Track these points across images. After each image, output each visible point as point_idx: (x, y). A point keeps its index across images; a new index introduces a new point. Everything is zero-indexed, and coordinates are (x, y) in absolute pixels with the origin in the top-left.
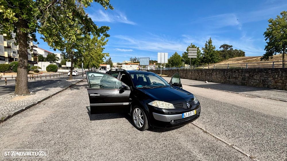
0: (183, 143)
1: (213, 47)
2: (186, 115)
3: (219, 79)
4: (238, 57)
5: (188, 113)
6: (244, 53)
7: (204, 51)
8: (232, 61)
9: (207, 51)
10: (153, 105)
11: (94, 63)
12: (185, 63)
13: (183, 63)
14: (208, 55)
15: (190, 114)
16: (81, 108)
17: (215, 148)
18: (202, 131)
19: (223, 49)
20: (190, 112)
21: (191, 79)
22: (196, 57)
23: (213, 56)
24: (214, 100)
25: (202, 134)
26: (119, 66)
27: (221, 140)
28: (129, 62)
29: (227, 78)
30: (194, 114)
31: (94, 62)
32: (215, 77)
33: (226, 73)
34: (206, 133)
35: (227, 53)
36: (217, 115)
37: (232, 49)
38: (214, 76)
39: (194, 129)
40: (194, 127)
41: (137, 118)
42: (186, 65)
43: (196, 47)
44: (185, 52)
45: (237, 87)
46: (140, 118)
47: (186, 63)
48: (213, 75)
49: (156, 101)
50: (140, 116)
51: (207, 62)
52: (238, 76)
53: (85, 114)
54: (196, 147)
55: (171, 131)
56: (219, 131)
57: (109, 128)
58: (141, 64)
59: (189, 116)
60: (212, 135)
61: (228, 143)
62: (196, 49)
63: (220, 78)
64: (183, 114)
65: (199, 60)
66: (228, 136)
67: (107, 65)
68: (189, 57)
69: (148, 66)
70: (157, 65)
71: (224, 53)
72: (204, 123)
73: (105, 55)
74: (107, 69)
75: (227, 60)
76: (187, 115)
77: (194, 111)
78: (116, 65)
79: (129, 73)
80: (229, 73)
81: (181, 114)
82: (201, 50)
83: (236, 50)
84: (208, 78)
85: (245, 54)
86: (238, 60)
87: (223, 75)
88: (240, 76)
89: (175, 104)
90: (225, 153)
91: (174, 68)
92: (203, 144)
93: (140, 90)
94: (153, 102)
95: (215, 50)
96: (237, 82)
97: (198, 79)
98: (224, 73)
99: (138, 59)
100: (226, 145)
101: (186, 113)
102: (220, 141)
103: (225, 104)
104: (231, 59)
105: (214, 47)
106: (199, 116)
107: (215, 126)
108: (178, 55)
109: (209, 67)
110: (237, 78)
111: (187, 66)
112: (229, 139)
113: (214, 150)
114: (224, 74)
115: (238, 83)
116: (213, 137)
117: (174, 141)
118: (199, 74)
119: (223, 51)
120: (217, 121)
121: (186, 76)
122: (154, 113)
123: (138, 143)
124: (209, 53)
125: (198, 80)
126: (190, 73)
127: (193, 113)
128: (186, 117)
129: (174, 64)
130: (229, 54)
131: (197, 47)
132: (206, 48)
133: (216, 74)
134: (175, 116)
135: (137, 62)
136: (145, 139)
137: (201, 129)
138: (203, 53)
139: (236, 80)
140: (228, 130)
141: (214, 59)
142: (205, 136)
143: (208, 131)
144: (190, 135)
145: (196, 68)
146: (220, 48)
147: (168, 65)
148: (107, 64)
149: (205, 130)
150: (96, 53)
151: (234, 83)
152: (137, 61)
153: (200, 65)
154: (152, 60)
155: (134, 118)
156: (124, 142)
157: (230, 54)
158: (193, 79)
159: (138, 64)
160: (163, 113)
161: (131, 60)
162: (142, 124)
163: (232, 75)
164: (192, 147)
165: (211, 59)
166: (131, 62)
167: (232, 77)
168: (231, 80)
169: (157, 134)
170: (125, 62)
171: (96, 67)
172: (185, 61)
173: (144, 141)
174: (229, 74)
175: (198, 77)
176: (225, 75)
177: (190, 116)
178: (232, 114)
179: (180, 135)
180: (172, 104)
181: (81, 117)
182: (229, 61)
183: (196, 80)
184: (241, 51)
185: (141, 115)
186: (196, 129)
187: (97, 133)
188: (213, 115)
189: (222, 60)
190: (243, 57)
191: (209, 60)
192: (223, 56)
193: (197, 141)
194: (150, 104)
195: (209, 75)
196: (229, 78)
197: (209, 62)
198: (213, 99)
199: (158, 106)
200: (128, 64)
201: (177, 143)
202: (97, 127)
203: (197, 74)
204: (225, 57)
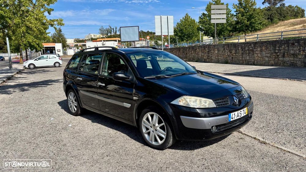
0: (232, 161)
1: (252, 2)
2: (233, 116)
3: (267, 59)
4: (294, 18)
5: (236, 113)
6: (303, 11)
7: (237, 11)
8: (284, 27)
9: (242, 10)
10: (180, 105)
11: (30, 41)
12: (204, 33)
13: (201, 33)
14: (244, 17)
15: (240, 115)
16: (34, 124)
17: (284, 164)
18: (257, 142)
19: (269, 5)
20: (239, 111)
21: (218, 62)
22: (224, 21)
23: (253, 18)
24: (265, 94)
25: (258, 146)
26: (79, 44)
27: (291, 151)
28: (98, 36)
29: (280, 56)
30: (245, 115)
31: (30, 39)
32: (259, 55)
33: (277, 48)
34: (265, 143)
35: (275, 13)
36: (275, 117)
37: (284, 4)
38: (257, 55)
39: (243, 140)
40: (243, 136)
41: (151, 130)
42: (205, 38)
43: (223, 4)
44: (204, 14)
45: (297, 70)
46: (158, 128)
47: (206, 34)
48: (257, 52)
49: (185, 97)
50: (157, 125)
51: (243, 31)
52: (298, 52)
53: (46, 133)
54: (254, 165)
55: (208, 147)
56: (284, 139)
57: (102, 151)
58: (123, 39)
59: (238, 118)
60: (274, 146)
61: (301, 155)
62: (225, 7)
63: (267, 57)
64: (229, 114)
65: (229, 28)
66: (299, 146)
67: (56, 44)
68: (213, 21)
69: (136, 43)
70: (152, 40)
71: (269, 13)
72: (257, 129)
73: (55, 23)
74: (56, 51)
75: (275, 26)
76: (235, 116)
77: (244, 109)
78: (73, 42)
79: (124, 52)
80: (283, 47)
81: (227, 116)
82: (231, 9)
83: (290, 6)
84: (248, 58)
85: (305, 12)
86: (293, 24)
87: (272, 51)
88: (302, 52)
89: (215, 100)
90: (300, 169)
91: (185, 44)
92: (265, 159)
93: (151, 81)
94: (180, 99)
95: (257, 8)
96: (297, 62)
97: (229, 61)
98: (275, 47)
99: (115, 29)
100: (298, 158)
101: (233, 113)
102: (289, 154)
103: (284, 98)
104: (281, 23)
105: (254, 2)
106: (251, 117)
107: (276, 132)
108: (191, 20)
109: (246, 39)
110: (297, 56)
111: (207, 40)
112: (301, 150)
113: (283, 167)
114: (275, 50)
115: (299, 63)
116: (277, 149)
117: (219, 159)
118: (231, 53)
119: (269, 9)
120: (276, 125)
121: (208, 56)
122: (182, 117)
123: (161, 167)
124: (246, 13)
125: (230, 63)
126: (216, 52)
127: (243, 113)
128: (234, 119)
129: (184, 37)
130: (279, 14)
131: (225, 4)
132: (240, 4)
133: (261, 51)
134: (218, 119)
135: (114, 37)
136: (171, 161)
137: (255, 138)
138: (235, 14)
139: (296, 59)
140: (297, 137)
141: (254, 23)
142: (264, 148)
143: (267, 142)
144: (240, 149)
145: (224, 42)
146: (263, 3)
147: (174, 39)
148: (54, 42)
149: (261, 139)
150: (36, 19)
151: (292, 65)
152: (113, 34)
153: (230, 37)
154: (143, 31)
155: (144, 130)
156: (137, 168)
157: (281, 15)
158: (220, 61)
159: (117, 39)
160: (198, 115)
161: (102, 31)
162: (161, 138)
163: (288, 50)
164: (249, 166)
165: (250, 24)
166: (101, 36)
167: (288, 54)
168: (287, 59)
169: (187, 152)
170: (90, 37)
171: (36, 49)
172: (204, 31)
173: (170, 164)
174: (284, 49)
175: (231, 58)
176: (277, 51)
177: (240, 117)
178: (298, 113)
179: (224, 150)
180: (211, 100)
181: (43, 139)
182: (278, 26)
183: (226, 62)
184: (298, 7)
185: (159, 124)
186: (247, 139)
187: (85, 161)
188: (268, 117)
189: (266, 26)
190: (302, 19)
191: (247, 26)
192: (268, 19)
193: (254, 156)
194: (174, 102)
195: (249, 53)
196: (284, 56)
197: (246, 30)
198: (263, 92)
199: (188, 104)
200: (98, 40)
201: (224, 162)
202: (79, 151)
203: (229, 53)
204: (272, 20)
